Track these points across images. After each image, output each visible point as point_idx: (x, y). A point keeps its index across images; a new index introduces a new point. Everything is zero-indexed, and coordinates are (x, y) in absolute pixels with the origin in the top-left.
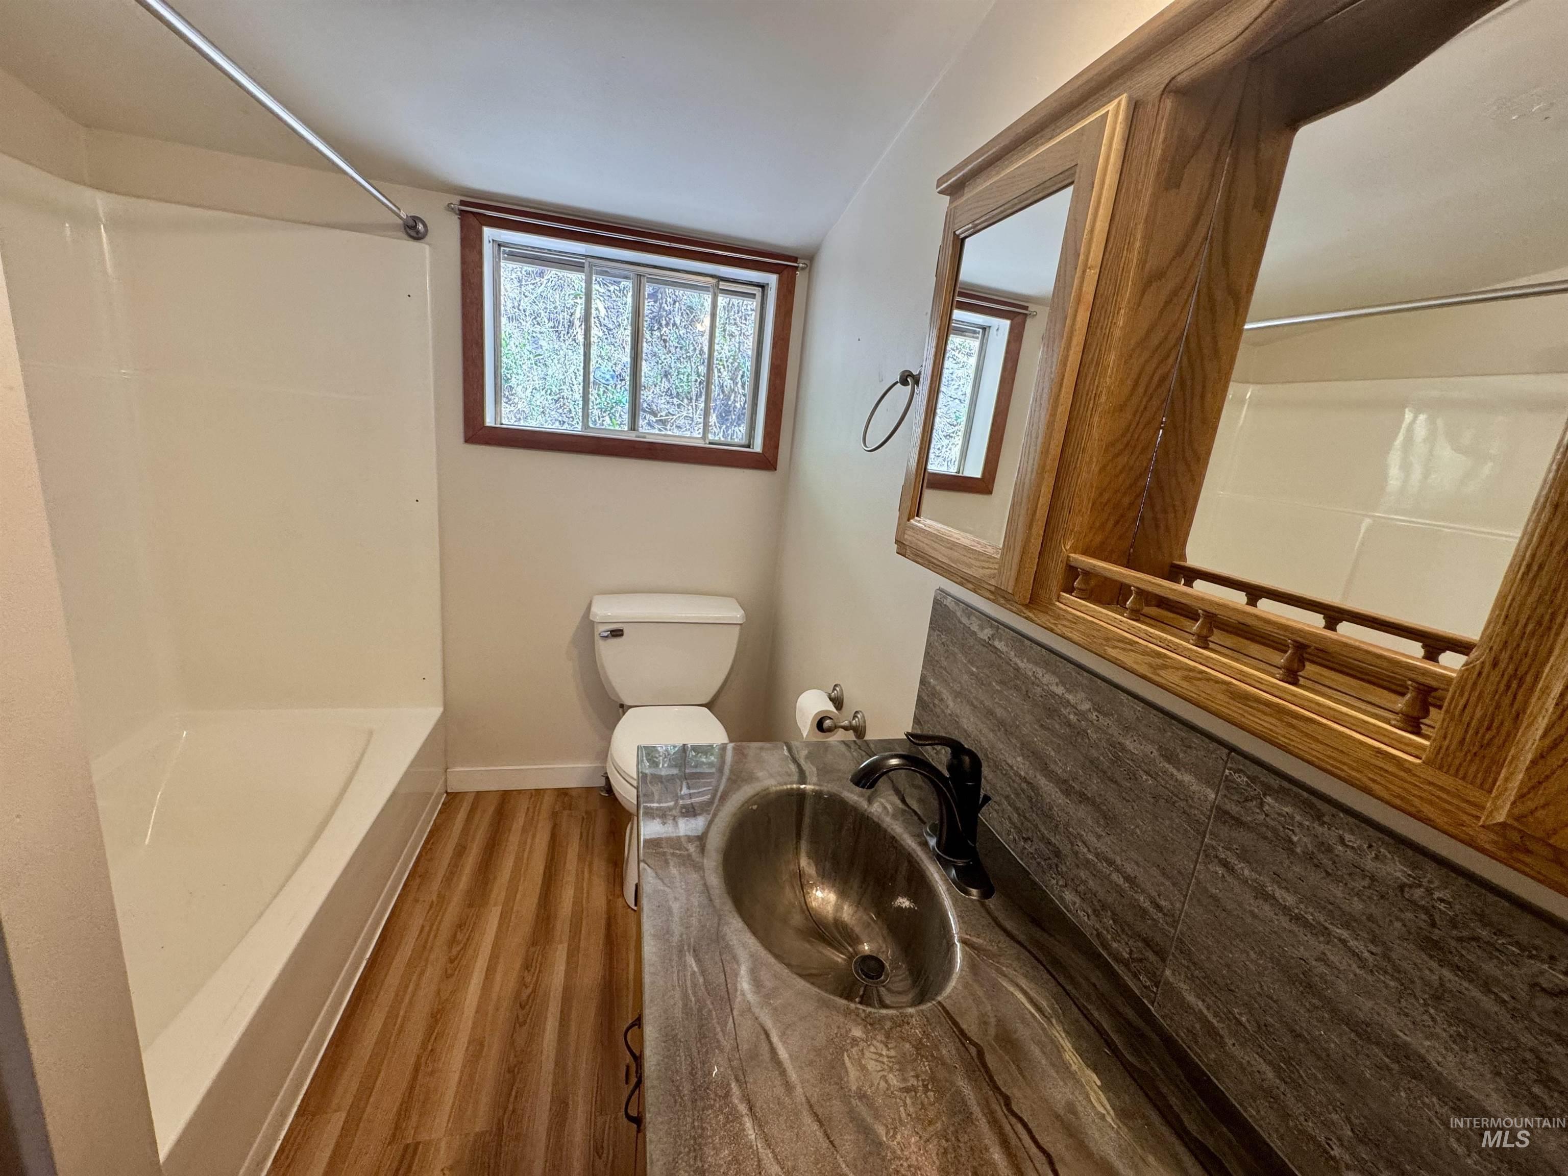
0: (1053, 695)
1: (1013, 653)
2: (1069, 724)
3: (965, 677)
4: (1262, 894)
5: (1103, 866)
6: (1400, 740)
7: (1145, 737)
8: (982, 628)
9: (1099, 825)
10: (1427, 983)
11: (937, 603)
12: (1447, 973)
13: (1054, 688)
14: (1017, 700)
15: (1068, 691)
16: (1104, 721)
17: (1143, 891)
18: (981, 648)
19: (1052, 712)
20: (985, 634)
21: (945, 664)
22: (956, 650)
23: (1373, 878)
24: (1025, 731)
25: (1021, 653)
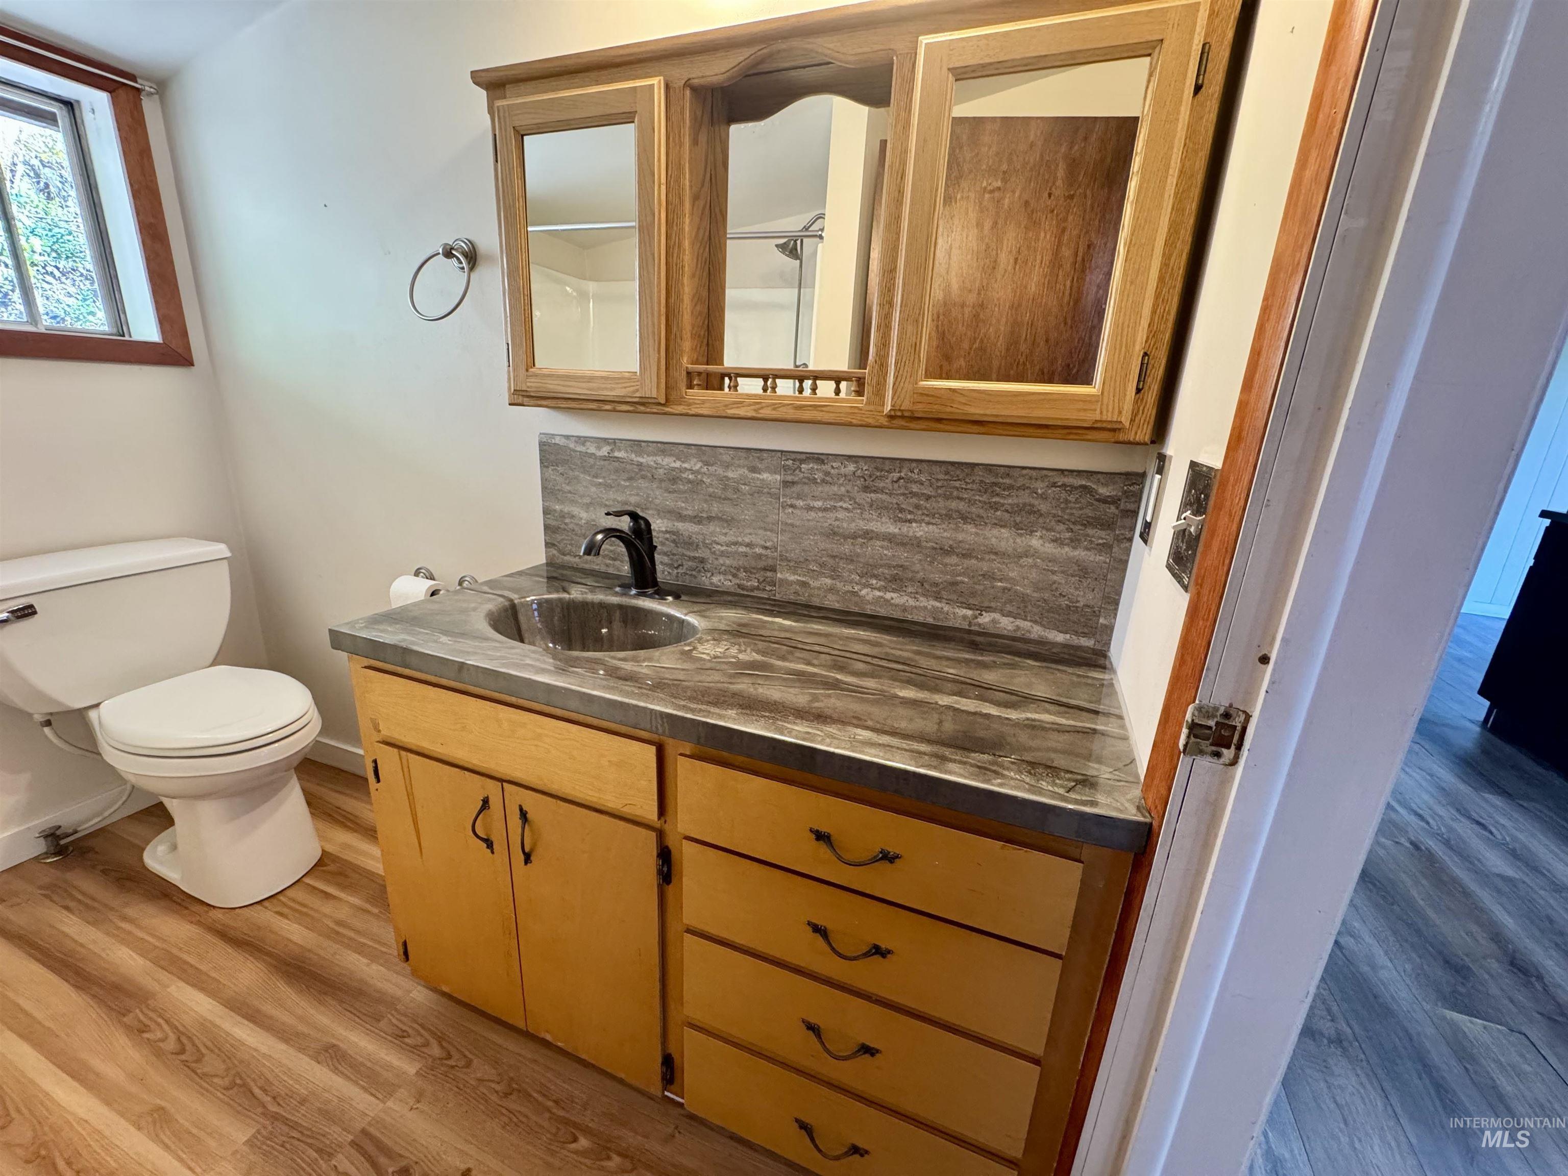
0: (674, 469)
1: (633, 456)
2: (690, 481)
3: (593, 489)
4: (810, 508)
5: (733, 548)
6: (856, 400)
7: (739, 466)
8: (599, 448)
9: (724, 528)
10: (867, 503)
11: (542, 444)
12: (872, 495)
13: (673, 465)
14: (647, 485)
15: (683, 462)
16: (712, 469)
17: (757, 546)
18: (602, 463)
19: (674, 480)
20: (605, 451)
21: (568, 488)
22: (577, 473)
23: (845, 476)
24: (657, 501)
25: (640, 453)
